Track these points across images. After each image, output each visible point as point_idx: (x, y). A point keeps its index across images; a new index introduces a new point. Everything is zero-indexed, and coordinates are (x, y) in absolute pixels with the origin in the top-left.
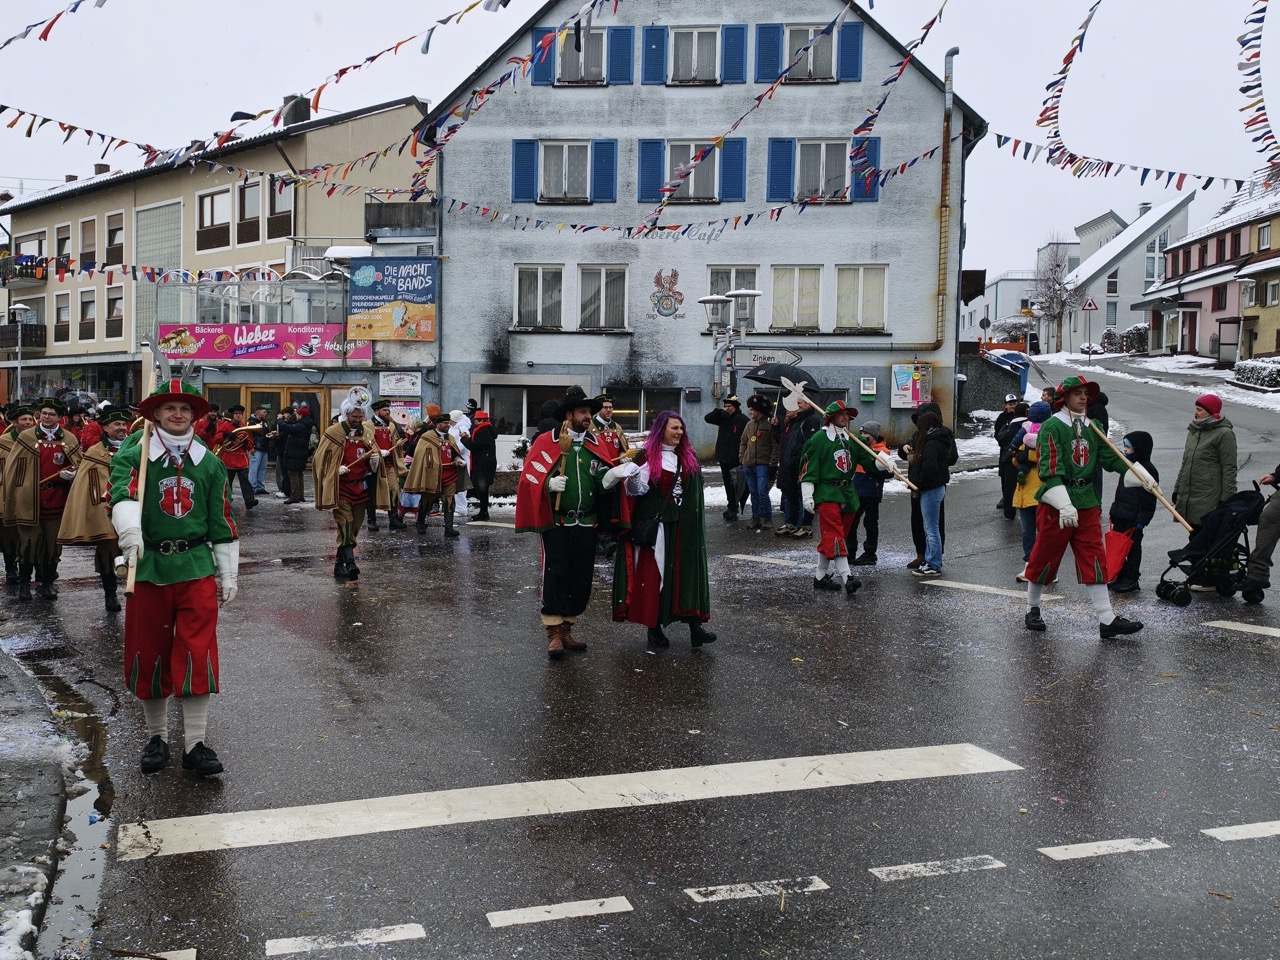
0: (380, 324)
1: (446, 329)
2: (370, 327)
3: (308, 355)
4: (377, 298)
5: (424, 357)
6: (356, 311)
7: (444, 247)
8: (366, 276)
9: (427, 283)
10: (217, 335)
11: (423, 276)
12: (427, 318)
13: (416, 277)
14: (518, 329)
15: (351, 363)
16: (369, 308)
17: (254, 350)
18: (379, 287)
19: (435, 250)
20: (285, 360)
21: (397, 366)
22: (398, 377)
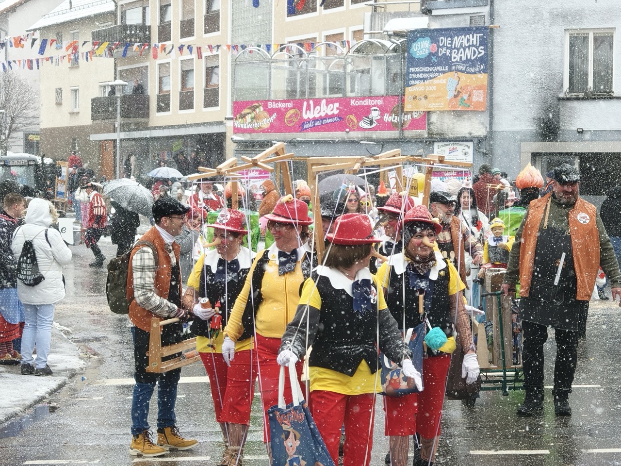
0: (434, 95)
1: (498, 98)
2: (426, 98)
3: (369, 127)
4: (431, 69)
5: (475, 127)
6: (412, 82)
7: (496, 17)
8: (422, 48)
9: (480, 53)
10: (287, 109)
11: (475, 46)
12: (479, 88)
14: (568, 96)
15: (408, 134)
16: (424, 79)
17: (321, 124)
18: (434, 59)
19: (487, 19)
20: (347, 132)
21: (451, 136)
22: (452, 147)
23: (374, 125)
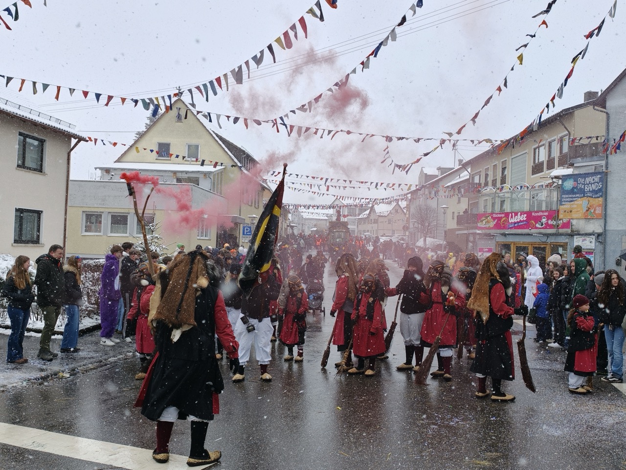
0: (575, 210)
1: (609, 211)
2: (571, 211)
3: (540, 227)
4: (574, 196)
5: (596, 227)
6: (564, 203)
7: (609, 166)
8: (569, 184)
9: (599, 186)
10: (501, 218)
11: (597, 183)
12: (599, 206)
13: (594, 183)
15: (561, 231)
16: (570, 201)
17: (517, 225)
18: (575, 190)
19: (604, 168)
20: (530, 230)
21: (583, 232)
22: (584, 238)
23: (543, 226)
